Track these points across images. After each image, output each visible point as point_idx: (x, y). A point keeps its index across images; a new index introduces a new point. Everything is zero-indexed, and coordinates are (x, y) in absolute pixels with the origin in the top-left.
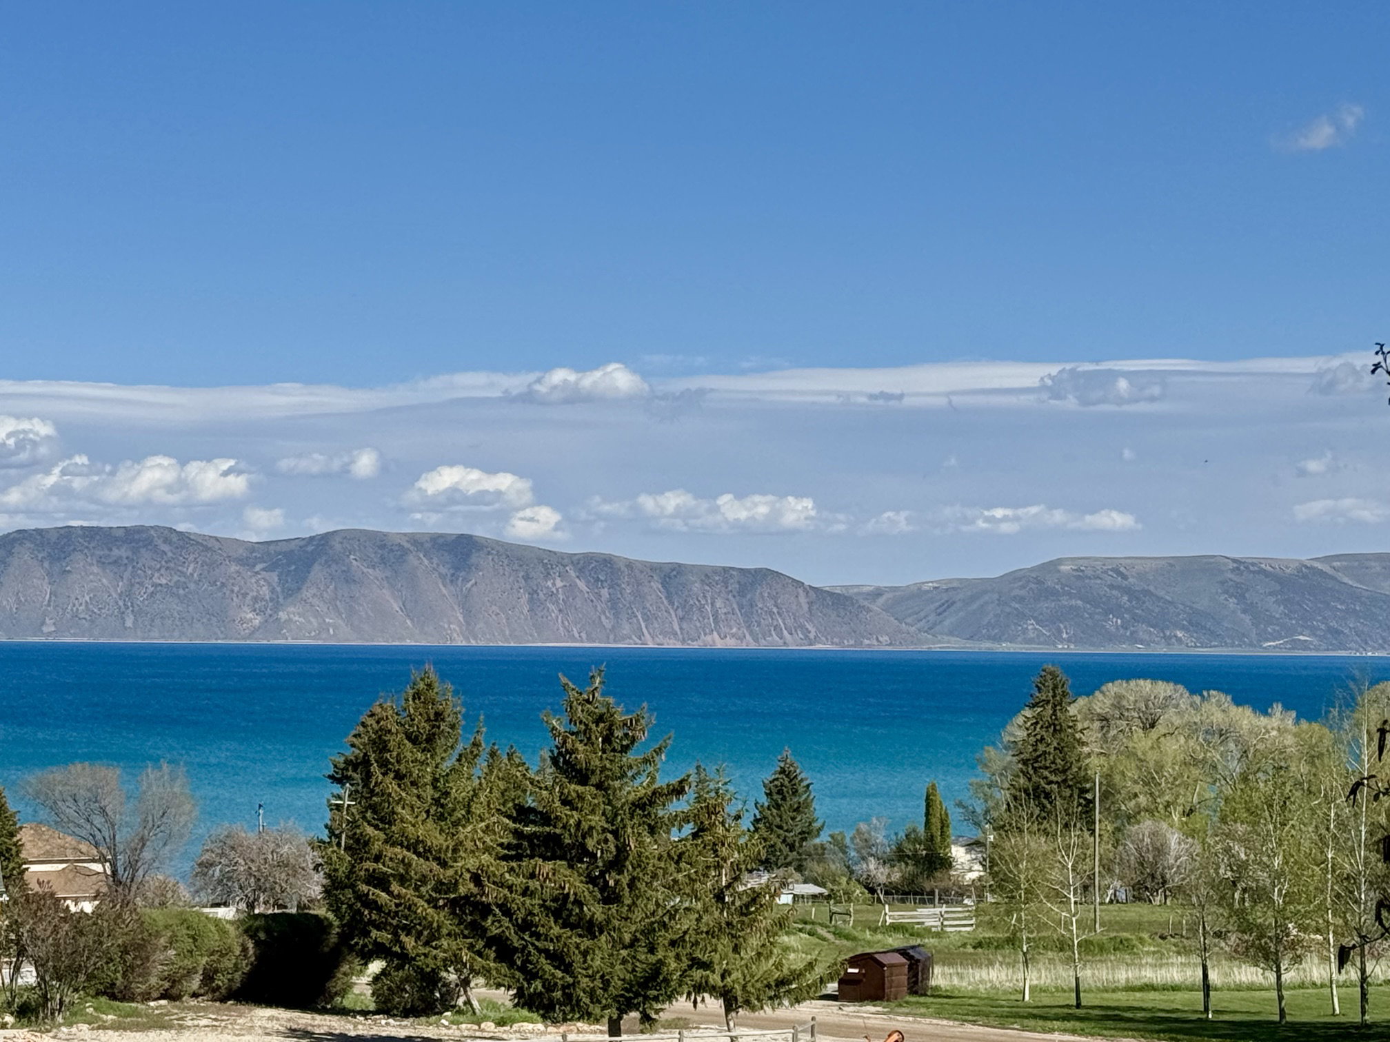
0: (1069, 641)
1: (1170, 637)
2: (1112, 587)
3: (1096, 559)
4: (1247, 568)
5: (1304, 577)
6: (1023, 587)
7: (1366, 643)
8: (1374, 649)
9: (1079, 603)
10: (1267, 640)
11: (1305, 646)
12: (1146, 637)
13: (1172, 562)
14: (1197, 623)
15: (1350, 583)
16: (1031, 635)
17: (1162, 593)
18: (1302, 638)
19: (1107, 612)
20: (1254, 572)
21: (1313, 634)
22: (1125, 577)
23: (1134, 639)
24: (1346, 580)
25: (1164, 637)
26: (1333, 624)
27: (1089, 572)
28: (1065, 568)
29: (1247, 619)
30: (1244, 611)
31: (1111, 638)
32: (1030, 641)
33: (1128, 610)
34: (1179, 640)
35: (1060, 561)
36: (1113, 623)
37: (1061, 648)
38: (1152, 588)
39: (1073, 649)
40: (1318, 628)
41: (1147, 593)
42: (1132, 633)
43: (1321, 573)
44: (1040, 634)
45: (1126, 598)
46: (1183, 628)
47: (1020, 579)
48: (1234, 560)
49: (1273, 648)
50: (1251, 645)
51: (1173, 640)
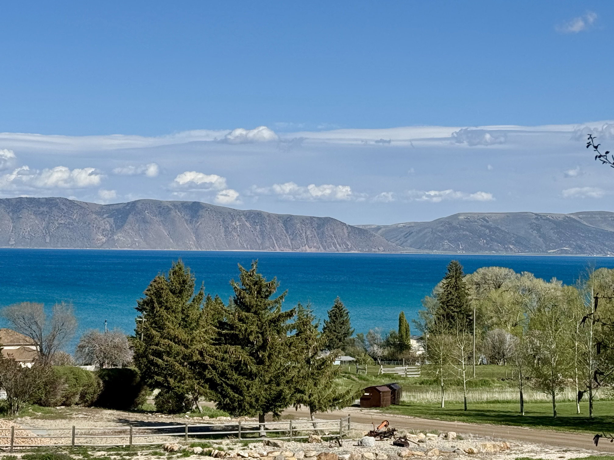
0: (463, 249)
1: (507, 248)
2: (482, 226)
3: (475, 214)
4: (541, 218)
5: (567, 221)
6: (442, 226)
7: (594, 251)
8: (597, 254)
9: (468, 233)
10: (550, 249)
11: (566, 252)
12: (497, 248)
13: (508, 215)
14: (519, 242)
15: (586, 224)
16: (446, 247)
17: (503, 229)
18: (565, 248)
19: (480, 237)
20: (544, 220)
21: (570, 246)
22: (487, 222)
23: (491, 249)
24: (585, 223)
25: (505, 248)
26: (579, 242)
27: (472, 219)
28: (461, 217)
29: (541, 240)
30: (540, 237)
31: (481, 248)
32: (446, 250)
33: (488, 236)
34: (511, 249)
35: (459, 214)
36: (482, 242)
37: (459, 253)
38: (499, 227)
39: (464, 253)
40: (572, 244)
41: (497, 228)
42: (491, 246)
43: (574, 220)
44: (450, 247)
45: (488, 231)
46: (513, 244)
47: (441, 222)
48: (536, 214)
49: (552, 253)
50: (543, 251)
51: (509, 249)
